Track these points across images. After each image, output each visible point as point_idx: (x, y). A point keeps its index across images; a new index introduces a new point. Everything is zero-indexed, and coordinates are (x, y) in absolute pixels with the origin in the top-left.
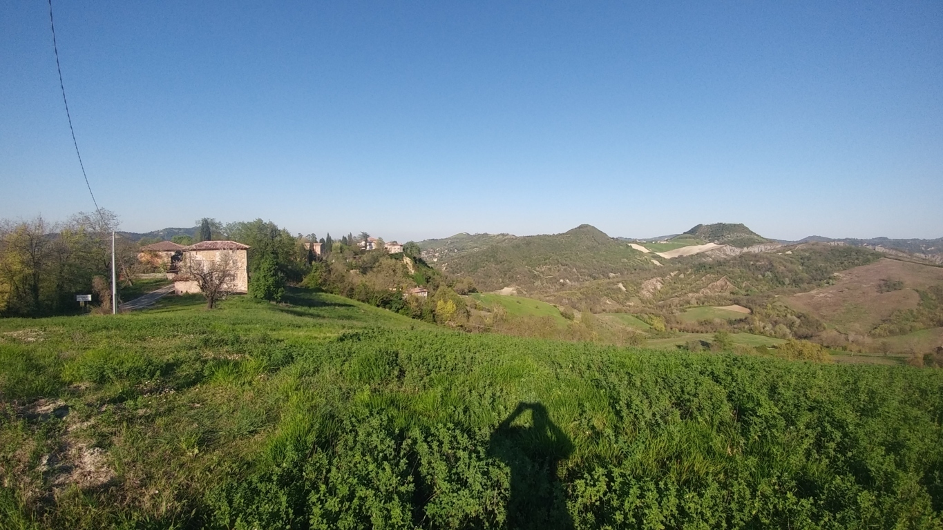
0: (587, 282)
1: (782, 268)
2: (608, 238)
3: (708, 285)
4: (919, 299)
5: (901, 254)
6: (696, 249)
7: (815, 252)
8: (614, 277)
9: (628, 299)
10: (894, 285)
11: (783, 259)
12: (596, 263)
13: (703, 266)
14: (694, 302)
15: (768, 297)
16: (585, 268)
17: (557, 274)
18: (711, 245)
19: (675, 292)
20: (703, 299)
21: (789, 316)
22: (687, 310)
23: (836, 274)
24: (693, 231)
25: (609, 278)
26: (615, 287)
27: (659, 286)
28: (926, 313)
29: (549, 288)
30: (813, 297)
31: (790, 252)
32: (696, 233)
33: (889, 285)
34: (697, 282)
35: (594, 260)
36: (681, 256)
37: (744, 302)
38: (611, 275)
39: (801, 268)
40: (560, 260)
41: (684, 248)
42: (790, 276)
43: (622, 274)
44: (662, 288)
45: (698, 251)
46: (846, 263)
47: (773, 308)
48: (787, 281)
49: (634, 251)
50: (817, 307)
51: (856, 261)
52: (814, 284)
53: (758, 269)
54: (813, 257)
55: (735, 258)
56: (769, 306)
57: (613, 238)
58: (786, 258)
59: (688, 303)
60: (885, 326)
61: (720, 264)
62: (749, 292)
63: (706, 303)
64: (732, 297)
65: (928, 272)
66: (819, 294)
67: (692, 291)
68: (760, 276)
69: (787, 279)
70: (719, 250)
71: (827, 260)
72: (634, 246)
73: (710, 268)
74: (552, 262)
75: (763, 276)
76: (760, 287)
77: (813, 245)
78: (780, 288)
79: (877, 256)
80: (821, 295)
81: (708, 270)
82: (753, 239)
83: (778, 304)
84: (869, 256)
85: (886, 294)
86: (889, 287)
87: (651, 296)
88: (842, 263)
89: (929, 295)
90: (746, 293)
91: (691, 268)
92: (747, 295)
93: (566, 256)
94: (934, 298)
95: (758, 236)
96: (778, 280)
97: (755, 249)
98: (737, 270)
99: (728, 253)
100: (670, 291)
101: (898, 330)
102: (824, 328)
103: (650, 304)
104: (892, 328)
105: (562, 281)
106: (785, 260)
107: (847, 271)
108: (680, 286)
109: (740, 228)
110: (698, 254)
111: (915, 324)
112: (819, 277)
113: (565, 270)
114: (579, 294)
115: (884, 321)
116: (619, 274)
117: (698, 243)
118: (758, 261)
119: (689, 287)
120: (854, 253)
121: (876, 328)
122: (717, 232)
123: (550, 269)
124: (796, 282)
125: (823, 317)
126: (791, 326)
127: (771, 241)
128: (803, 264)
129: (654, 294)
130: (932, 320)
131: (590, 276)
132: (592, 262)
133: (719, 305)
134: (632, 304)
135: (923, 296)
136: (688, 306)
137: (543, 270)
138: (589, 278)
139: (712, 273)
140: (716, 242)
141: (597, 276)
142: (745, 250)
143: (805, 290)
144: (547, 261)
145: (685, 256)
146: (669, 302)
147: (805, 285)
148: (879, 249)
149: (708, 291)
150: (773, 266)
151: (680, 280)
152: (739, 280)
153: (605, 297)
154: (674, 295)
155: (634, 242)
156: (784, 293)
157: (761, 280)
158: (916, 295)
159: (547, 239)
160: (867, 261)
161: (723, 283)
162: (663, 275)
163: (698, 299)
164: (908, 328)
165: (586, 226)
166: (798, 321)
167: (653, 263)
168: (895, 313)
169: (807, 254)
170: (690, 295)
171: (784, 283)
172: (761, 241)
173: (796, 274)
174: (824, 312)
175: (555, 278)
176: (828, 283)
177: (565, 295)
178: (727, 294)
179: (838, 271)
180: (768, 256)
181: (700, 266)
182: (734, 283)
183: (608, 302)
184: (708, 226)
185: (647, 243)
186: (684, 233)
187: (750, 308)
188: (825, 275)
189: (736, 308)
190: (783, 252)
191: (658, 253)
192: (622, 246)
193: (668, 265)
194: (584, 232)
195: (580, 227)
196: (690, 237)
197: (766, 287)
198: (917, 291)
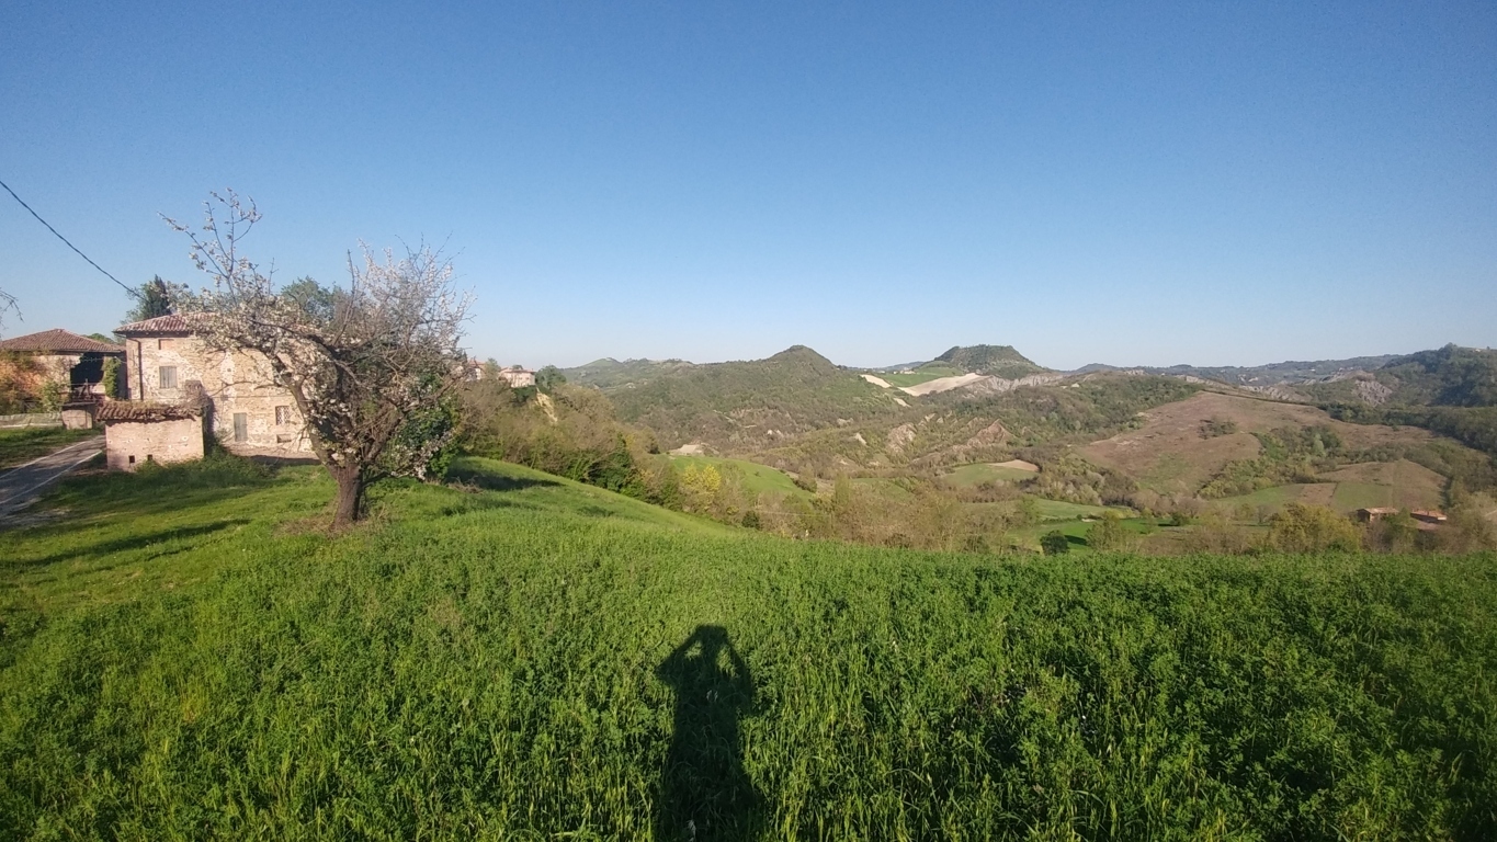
0: (808, 433)
1: (1070, 407)
2: (833, 367)
3: (977, 432)
4: (1260, 446)
5: (1223, 386)
6: (952, 382)
7: (1109, 385)
8: (845, 426)
9: (870, 456)
10: (1223, 427)
11: (1069, 394)
12: (817, 403)
13: (966, 405)
14: (961, 457)
15: (1059, 447)
16: (803, 412)
17: (763, 422)
18: (972, 377)
19: (933, 445)
20: (973, 453)
21: (1089, 472)
22: (956, 469)
23: (1141, 414)
24: (947, 356)
25: (839, 427)
26: (850, 439)
27: (911, 436)
28: (1273, 465)
29: (753, 444)
30: (1115, 445)
31: (1076, 385)
32: (952, 360)
33: (1214, 428)
34: (962, 429)
35: (815, 400)
36: (933, 392)
37: (1029, 456)
38: (841, 421)
39: (1093, 406)
40: (766, 400)
41: (936, 381)
42: (1081, 416)
43: (856, 419)
44: (915, 439)
45: (956, 385)
46: (1152, 399)
47: (1067, 463)
48: (1078, 425)
49: (870, 385)
50: (1123, 459)
51: (1166, 396)
52: (1114, 428)
53: (1039, 408)
54: (1109, 391)
55: (1008, 394)
56: (1062, 460)
57: (839, 367)
58: (1073, 392)
59: (954, 459)
60: (1217, 483)
61: (990, 402)
62: (1032, 442)
63: (978, 459)
64: (1011, 449)
65: (1266, 409)
66: (1122, 442)
67: (956, 443)
68: (1043, 419)
69: (1078, 422)
70: (982, 382)
71: (1126, 395)
72: (870, 379)
73: (978, 408)
74: (753, 403)
75: (1047, 418)
76: (1044, 434)
77: (1105, 375)
78: (1070, 435)
79: (1193, 388)
80: (1126, 443)
81: (975, 411)
82: (1024, 368)
83: (1073, 456)
84: (1183, 390)
85: (1213, 440)
86: (1215, 429)
87: (902, 451)
88: (1147, 399)
89: (1274, 441)
90: (1028, 443)
91: (952, 408)
92: (1030, 446)
93: (774, 393)
94: (1281, 444)
95: (1032, 363)
96: (1066, 424)
97: (1030, 381)
98: (1013, 411)
99: (995, 387)
100: (927, 443)
101: (1236, 489)
102: (1136, 488)
103: (902, 462)
104: (1227, 485)
105: (770, 432)
106: (1073, 396)
107: (1155, 410)
108: (939, 435)
109: (1007, 352)
110: (956, 388)
111: (1260, 480)
112: (1120, 419)
113: (774, 415)
114: (799, 452)
115: (1216, 477)
116: (851, 420)
117: (954, 374)
118: (1038, 398)
119: (951, 436)
120: (1161, 385)
121: (1205, 486)
122: (978, 358)
123: (751, 414)
124: (1089, 426)
125: (1133, 473)
126: (1095, 485)
127: (1049, 371)
128: (1095, 401)
129: (905, 449)
130: (1284, 474)
131: (811, 423)
132: (813, 403)
133: (996, 461)
134: (877, 464)
135: (1265, 442)
136: (955, 464)
137: (741, 416)
138: (810, 426)
139: (982, 416)
140: (978, 371)
141: (821, 423)
142: (1017, 383)
143: (1104, 437)
144: (747, 402)
145: (939, 391)
146: (927, 459)
147: (1101, 430)
148: (1190, 380)
149: (977, 441)
150: (1058, 404)
151: (939, 426)
152: (1016, 424)
153: (838, 455)
154: (932, 449)
155: (869, 372)
156: (1077, 440)
157: (1044, 424)
158: (1255, 440)
159: (746, 367)
160: (1180, 396)
161: (997, 430)
162: (915, 421)
163: (967, 453)
164: (1250, 485)
165: (801, 348)
166: (1103, 479)
167: (897, 403)
168: (1229, 466)
169: (1100, 388)
170: (956, 447)
171: (1074, 428)
172: (1037, 371)
173: (1089, 414)
174: (1132, 466)
175: (760, 428)
176: (1132, 426)
177: (779, 454)
178: (1002, 445)
179: (1144, 410)
180: (1051, 390)
181: (963, 406)
182: (1010, 429)
183: (842, 462)
184: (966, 349)
185: (886, 374)
186: (936, 359)
187: (1037, 464)
188: (1127, 415)
189: (1018, 464)
190: (1069, 384)
191: (902, 389)
192: (851, 378)
193: (917, 405)
194: (798, 356)
195: (792, 349)
196: (943, 365)
197: (1052, 435)
198: (1256, 435)
